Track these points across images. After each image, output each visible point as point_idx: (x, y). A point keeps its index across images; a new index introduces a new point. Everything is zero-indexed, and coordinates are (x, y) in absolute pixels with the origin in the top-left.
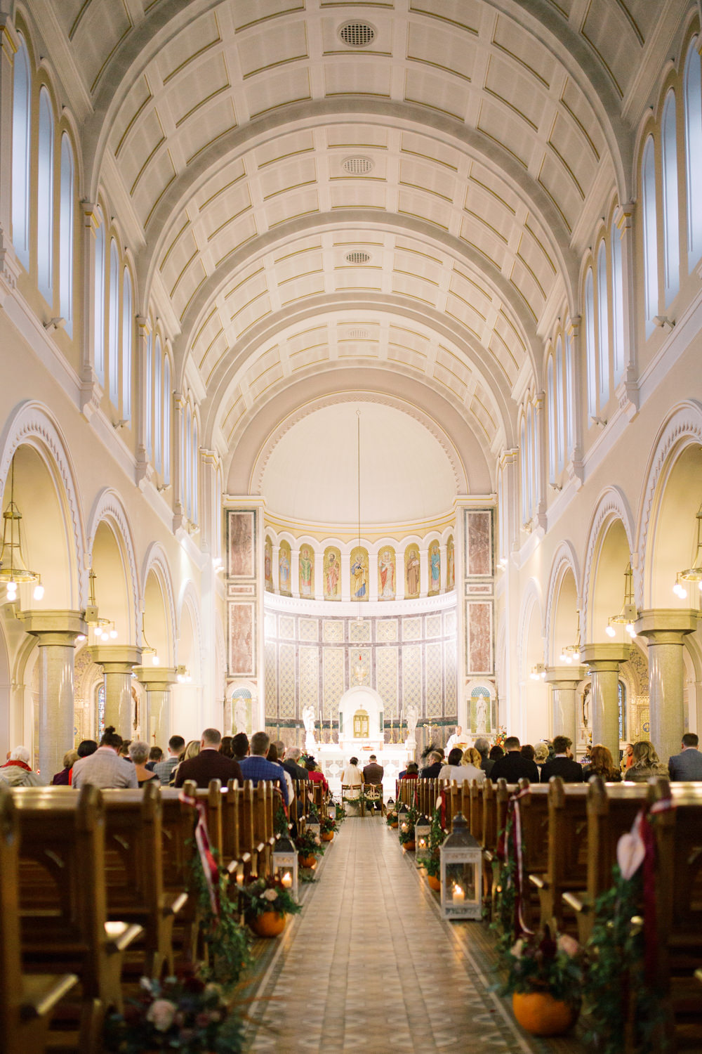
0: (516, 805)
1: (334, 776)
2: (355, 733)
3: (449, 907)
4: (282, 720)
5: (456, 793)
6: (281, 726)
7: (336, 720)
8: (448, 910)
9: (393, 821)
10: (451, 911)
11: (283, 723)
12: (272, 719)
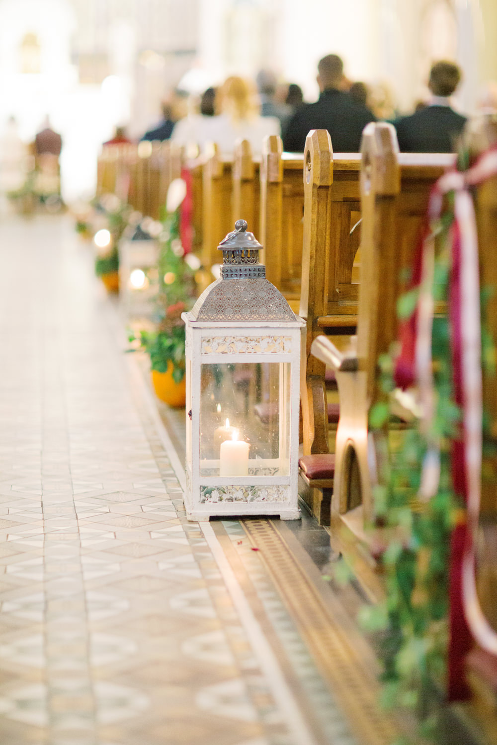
0: (464, 207)
3: (209, 482)
5: (217, 171)
8: (206, 491)
9: (84, 229)
10: (215, 495)
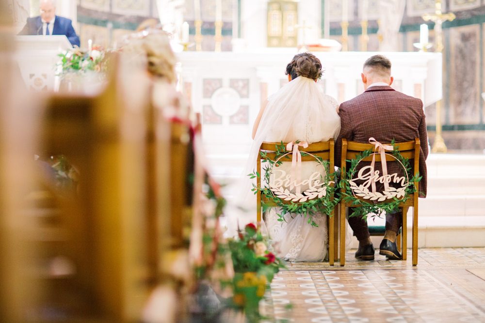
1: (226, 120)
2: (270, 38)
4: (119, 16)
6: (116, 26)
7: (227, 19)
11: (121, 21)
12: (96, 12)
